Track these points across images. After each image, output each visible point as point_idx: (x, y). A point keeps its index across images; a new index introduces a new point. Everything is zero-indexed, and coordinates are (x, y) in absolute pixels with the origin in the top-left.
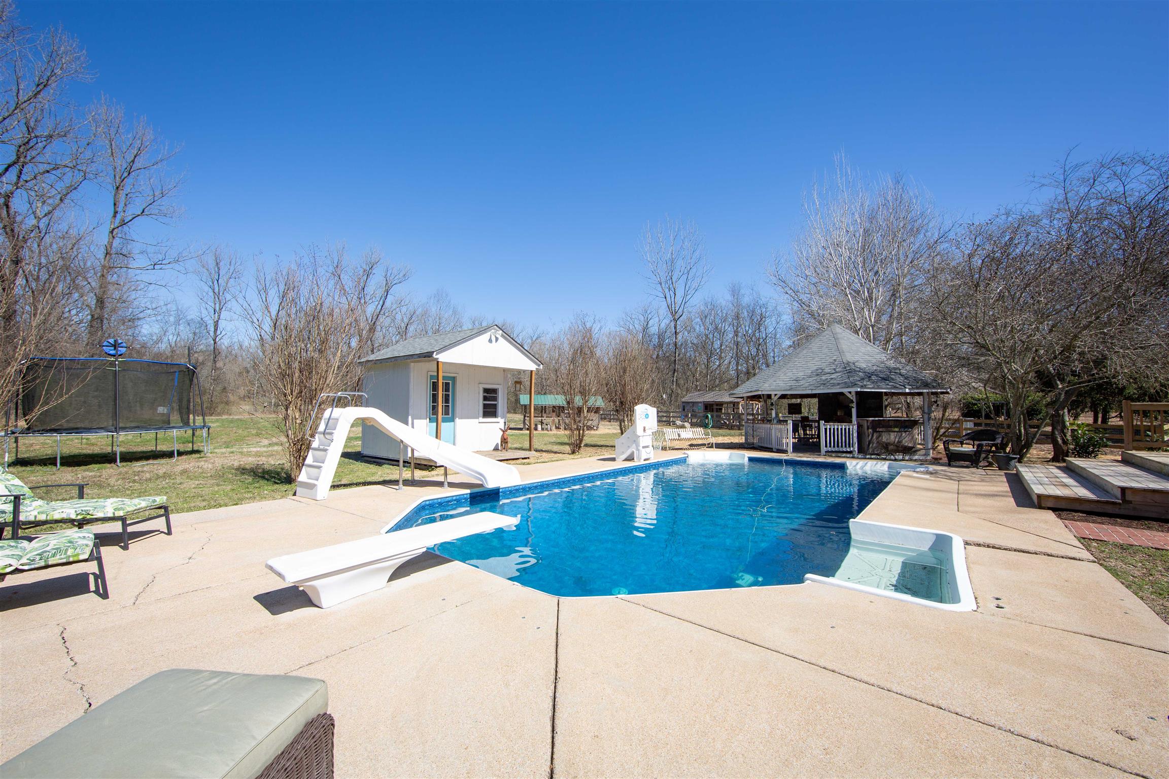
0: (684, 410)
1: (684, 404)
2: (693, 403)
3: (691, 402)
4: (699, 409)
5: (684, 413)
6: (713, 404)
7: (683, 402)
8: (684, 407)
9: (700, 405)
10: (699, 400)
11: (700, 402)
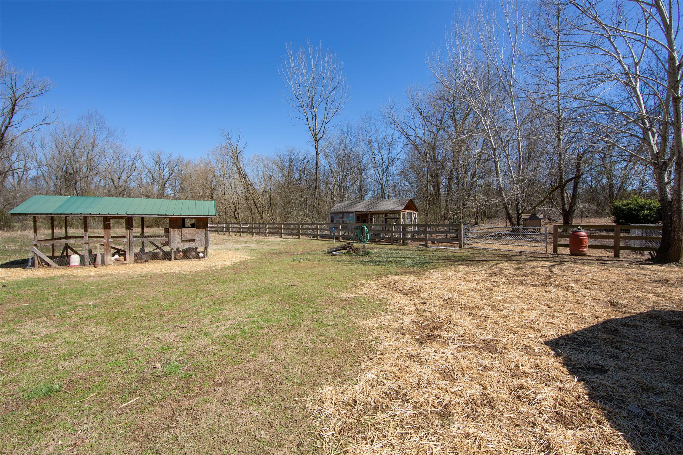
0: (332, 221)
1: (332, 215)
2: (343, 214)
3: (341, 213)
4: (350, 220)
5: (332, 225)
6: (367, 214)
7: (331, 213)
8: (332, 218)
9: (351, 215)
10: (349, 210)
11: (352, 213)
